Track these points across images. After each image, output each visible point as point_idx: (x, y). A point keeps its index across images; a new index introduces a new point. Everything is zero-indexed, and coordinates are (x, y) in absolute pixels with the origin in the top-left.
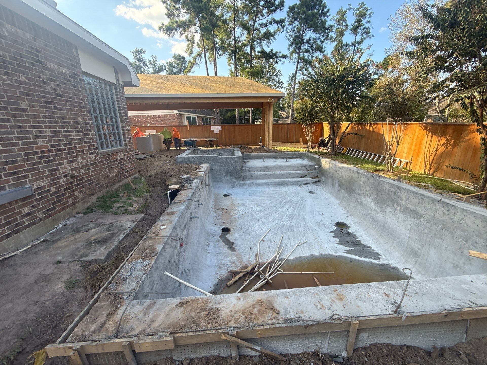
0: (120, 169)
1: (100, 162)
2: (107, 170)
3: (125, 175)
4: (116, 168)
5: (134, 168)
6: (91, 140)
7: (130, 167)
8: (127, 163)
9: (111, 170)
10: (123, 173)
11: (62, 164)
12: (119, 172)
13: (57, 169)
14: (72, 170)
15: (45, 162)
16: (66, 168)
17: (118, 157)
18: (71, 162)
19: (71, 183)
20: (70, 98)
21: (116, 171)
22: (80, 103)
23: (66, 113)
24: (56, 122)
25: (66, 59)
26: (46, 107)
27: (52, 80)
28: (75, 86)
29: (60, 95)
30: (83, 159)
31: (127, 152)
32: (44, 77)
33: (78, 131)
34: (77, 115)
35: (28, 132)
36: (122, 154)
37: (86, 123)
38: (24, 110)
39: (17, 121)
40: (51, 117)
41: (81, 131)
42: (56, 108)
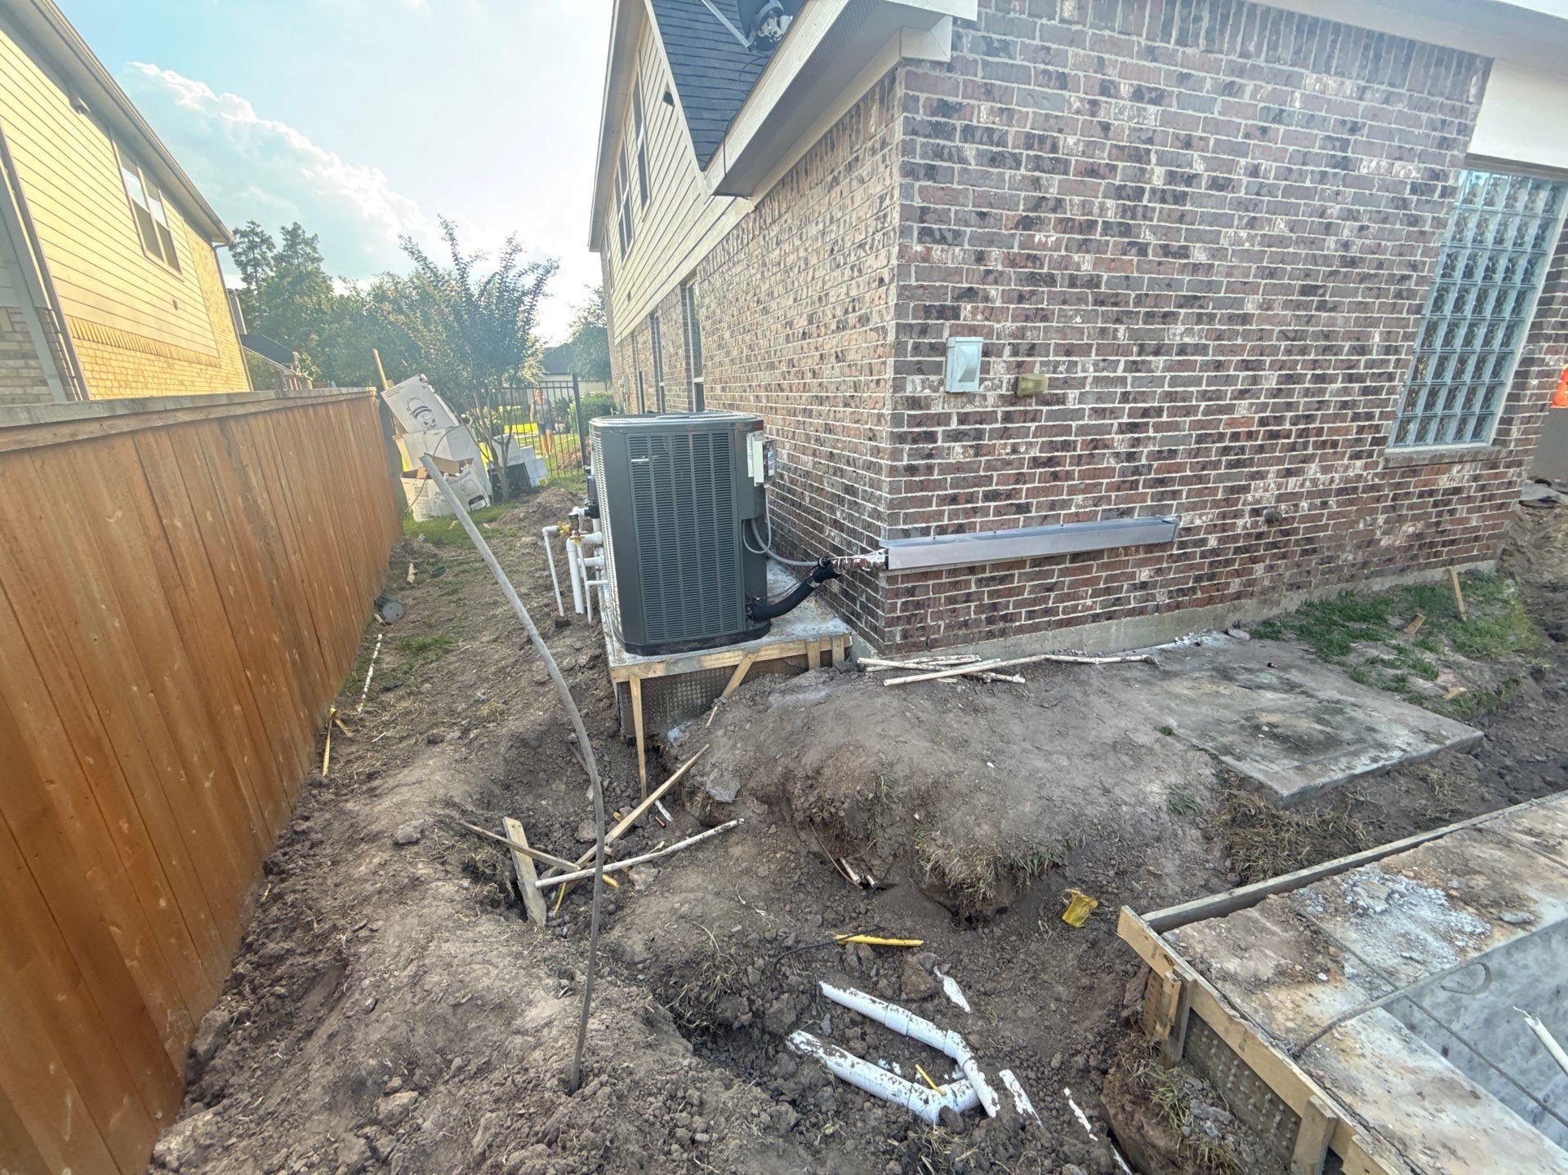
0: (1429, 525)
1: (1372, 488)
2: (1381, 519)
3: (1436, 555)
4: (1416, 518)
5: (1491, 537)
6: (1378, 411)
7: (1477, 529)
8: (1470, 511)
9: (1395, 523)
10: (1432, 545)
11: (1261, 476)
12: (1419, 536)
13: (1245, 489)
14: (1280, 498)
15: (1230, 465)
16: (1265, 492)
17: (1444, 482)
18: (1289, 473)
19: (1259, 536)
20: (1380, 265)
21: (1411, 530)
22: (1404, 278)
23: (1343, 320)
24: (1303, 351)
25: (1432, 125)
26: (1298, 306)
27: (1352, 215)
28: (1414, 221)
29: (1353, 262)
30: (1325, 470)
31: (1495, 466)
32: (1334, 209)
33: (1350, 378)
34: (1374, 323)
35: (1229, 380)
36: (1465, 472)
37: (1388, 350)
38: (1245, 319)
39: (1220, 350)
40: (1298, 336)
41: (1361, 378)
42: (1322, 306)
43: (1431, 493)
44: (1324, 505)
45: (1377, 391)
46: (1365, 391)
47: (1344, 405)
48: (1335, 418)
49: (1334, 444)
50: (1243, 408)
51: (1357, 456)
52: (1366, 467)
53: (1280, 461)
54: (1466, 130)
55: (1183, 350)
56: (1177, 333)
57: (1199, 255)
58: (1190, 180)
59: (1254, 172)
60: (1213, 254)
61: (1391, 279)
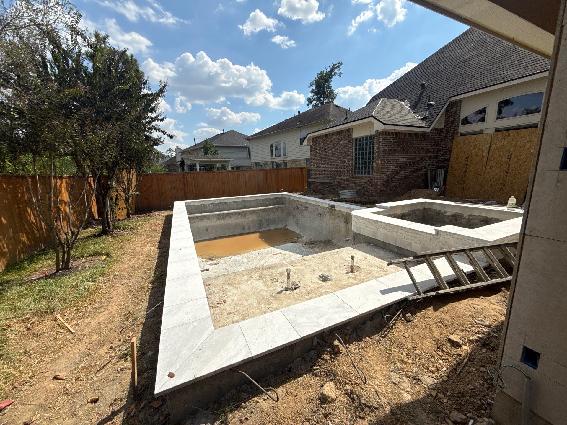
0: (362, 188)
1: (351, 180)
2: (353, 185)
4: (359, 186)
6: (348, 170)
8: (369, 187)
9: (356, 186)
10: (364, 191)
13: (335, 178)
14: (339, 180)
17: (362, 181)
18: (340, 177)
19: (338, 184)
20: (345, 152)
21: (359, 188)
22: (348, 153)
24: (338, 162)
25: (347, 137)
28: (348, 147)
29: (342, 152)
30: (344, 177)
31: (372, 179)
32: (338, 147)
33: (344, 165)
34: (345, 159)
35: (332, 166)
36: (366, 180)
37: (348, 162)
38: (332, 160)
39: (330, 163)
42: (339, 157)
44: (345, 182)
46: (346, 167)
48: (344, 170)
49: (344, 174)
50: (333, 169)
51: (348, 175)
52: (349, 177)
53: (338, 175)
54: (352, 136)
55: (327, 163)
58: (326, 148)
59: (331, 146)
60: (329, 154)
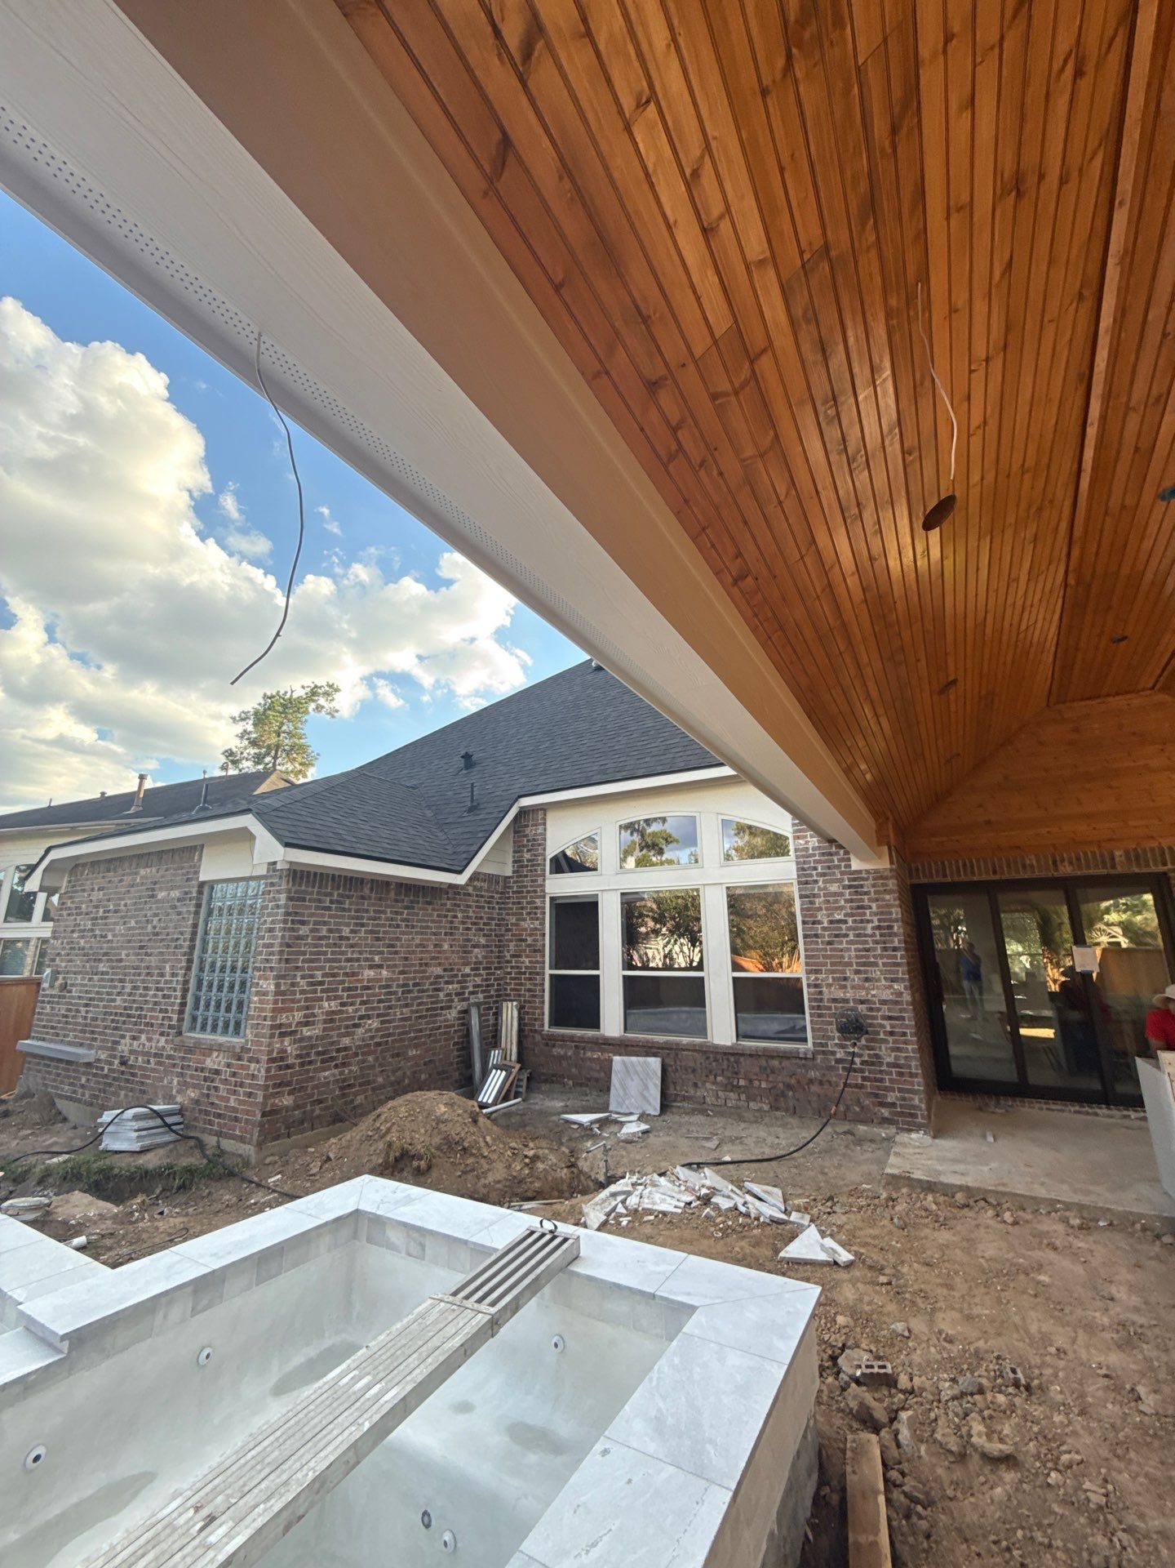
0: (203, 1095)
1: (169, 1057)
2: (175, 1081)
3: (211, 1123)
4: (195, 1086)
5: (247, 1121)
6: (170, 1008)
7: (235, 1110)
8: (228, 1091)
9: (184, 1085)
11: (123, 1037)
12: (197, 1102)
13: (118, 1043)
14: (131, 1052)
15: (114, 1029)
16: (124, 1047)
18: (134, 1038)
19: (123, 1073)
20: (168, 935)
21: (193, 1095)
22: (177, 939)
23: (153, 961)
24: (139, 975)
25: (183, 874)
26: (138, 954)
27: (156, 915)
28: (179, 914)
29: (157, 934)
30: (149, 1040)
31: (239, 1059)
32: (149, 913)
33: (157, 989)
34: (165, 961)
35: (115, 987)
36: (220, 1058)
37: (173, 975)
38: (121, 961)
39: (113, 974)
40: (138, 968)
41: (162, 989)
42: (146, 954)
43: (202, 1070)
44: (148, 1062)
45: (169, 997)
46: (164, 996)
47: (156, 1003)
48: (152, 1010)
49: (152, 1025)
50: (119, 1001)
51: (162, 1034)
52: (167, 1042)
53: (131, 1030)
54: (197, 873)
55: (103, 973)
56: (102, 967)
57: (110, 937)
58: (109, 911)
59: (126, 905)
60: (114, 936)
61: (173, 940)
